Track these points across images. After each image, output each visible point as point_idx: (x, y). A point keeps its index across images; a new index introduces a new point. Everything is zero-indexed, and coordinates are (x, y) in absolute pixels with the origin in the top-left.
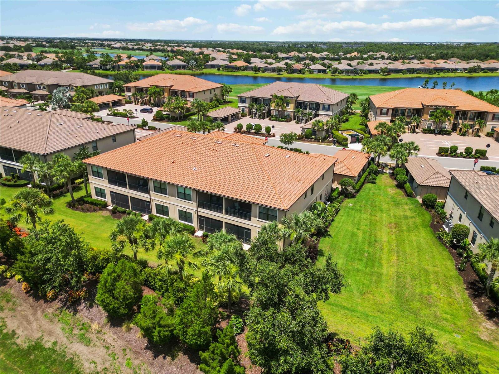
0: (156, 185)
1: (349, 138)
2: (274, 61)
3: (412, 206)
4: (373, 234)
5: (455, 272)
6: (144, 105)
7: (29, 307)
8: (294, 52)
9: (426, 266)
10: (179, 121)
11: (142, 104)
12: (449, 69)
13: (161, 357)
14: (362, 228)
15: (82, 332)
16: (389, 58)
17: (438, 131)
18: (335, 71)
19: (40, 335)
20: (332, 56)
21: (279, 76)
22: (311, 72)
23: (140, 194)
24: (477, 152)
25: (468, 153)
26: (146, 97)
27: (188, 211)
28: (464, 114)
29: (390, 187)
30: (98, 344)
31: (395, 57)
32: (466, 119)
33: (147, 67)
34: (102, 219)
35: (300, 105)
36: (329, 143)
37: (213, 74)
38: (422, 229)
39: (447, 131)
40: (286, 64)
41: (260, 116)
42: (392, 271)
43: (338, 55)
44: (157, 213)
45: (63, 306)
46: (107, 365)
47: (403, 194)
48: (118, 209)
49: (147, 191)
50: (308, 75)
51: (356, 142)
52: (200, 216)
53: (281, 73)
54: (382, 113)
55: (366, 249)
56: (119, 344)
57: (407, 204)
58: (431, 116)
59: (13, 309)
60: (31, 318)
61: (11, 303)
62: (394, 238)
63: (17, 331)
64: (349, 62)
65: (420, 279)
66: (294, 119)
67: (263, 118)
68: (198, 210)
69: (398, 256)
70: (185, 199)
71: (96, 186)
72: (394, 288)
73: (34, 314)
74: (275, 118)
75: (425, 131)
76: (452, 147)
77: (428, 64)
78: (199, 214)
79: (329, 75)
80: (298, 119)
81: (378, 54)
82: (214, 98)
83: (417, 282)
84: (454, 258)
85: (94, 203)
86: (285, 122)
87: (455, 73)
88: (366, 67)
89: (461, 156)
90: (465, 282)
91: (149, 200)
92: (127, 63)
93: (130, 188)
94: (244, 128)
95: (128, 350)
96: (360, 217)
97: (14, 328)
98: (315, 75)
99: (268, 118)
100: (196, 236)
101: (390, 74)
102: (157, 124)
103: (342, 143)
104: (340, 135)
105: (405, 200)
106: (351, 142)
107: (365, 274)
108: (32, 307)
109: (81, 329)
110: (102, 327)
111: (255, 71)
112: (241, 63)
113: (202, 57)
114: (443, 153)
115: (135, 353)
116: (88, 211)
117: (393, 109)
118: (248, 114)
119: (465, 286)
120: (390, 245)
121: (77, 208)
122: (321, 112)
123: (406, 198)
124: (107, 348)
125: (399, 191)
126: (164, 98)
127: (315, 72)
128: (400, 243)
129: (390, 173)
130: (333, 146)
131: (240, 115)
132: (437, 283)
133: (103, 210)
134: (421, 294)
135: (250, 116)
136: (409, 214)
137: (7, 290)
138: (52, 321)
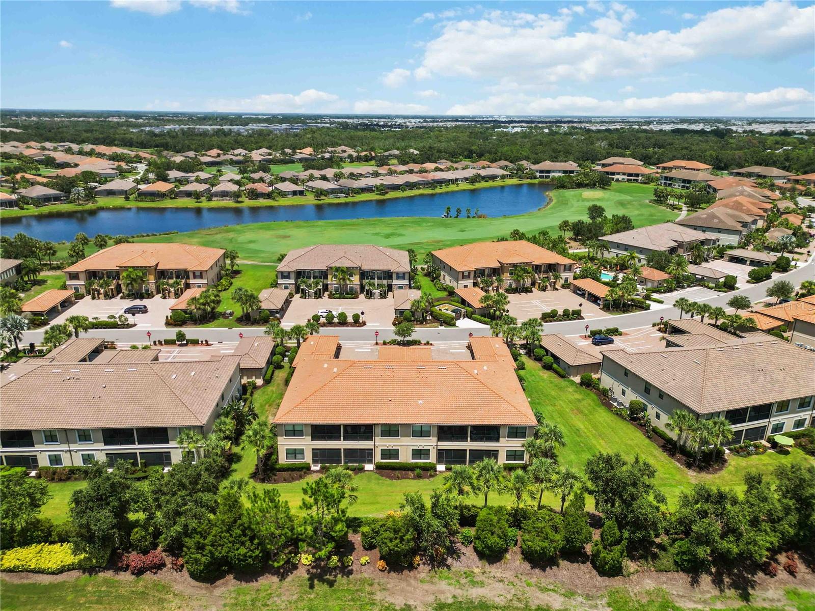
0: (385, 429)
1: (452, 315)
2: (208, 175)
3: (574, 388)
4: (570, 424)
5: (647, 441)
6: (111, 298)
7: (397, 581)
9: (627, 442)
11: (107, 296)
12: (449, 180)
13: (548, 569)
15: (469, 579)
17: (520, 289)
18: (320, 193)
19: (434, 597)
22: (283, 194)
23: (361, 443)
24: (574, 312)
25: (568, 315)
27: (425, 448)
29: (540, 370)
30: (490, 581)
36: (434, 325)
37: (120, 208)
38: (598, 409)
39: (528, 287)
44: (382, 459)
45: (433, 566)
46: (513, 592)
47: (556, 376)
49: (370, 438)
51: (461, 319)
54: (464, 277)
55: (579, 440)
56: (508, 575)
57: (567, 387)
58: (511, 274)
59: (384, 589)
60: (409, 588)
61: (376, 586)
62: (587, 423)
63: (408, 603)
64: (323, 172)
66: (363, 294)
67: (320, 297)
68: (438, 444)
70: (422, 436)
71: (289, 448)
73: (409, 585)
75: (508, 291)
76: (551, 311)
78: (439, 448)
79: (310, 199)
80: (367, 293)
81: (339, 149)
82: (222, 272)
84: (638, 429)
85: (292, 469)
86: (352, 299)
89: (562, 319)
90: (660, 447)
91: (372, 447)
93: (346, 439)
94: (323, 320)
95: (520, 576)
97: (404, 602)
99: (326, 296)
100: (439, 472)
103: (449, 322)
104: (440, 312)
105: (563, 382)
106: (457, 319)
108: (400, 580)
109: (466, 577)
110: (483, 568)
111: (197, 198)
114: (548, 319)
115: (527, 574)
116: (293, 479)
117: (475, 272)
118: (294, 293)
119: (661, 450)
120: (590, 431)
121: (275, 480)
122: (395, 282)
123: (562, 380)
124: (502, 581)
125: (550, 373)
126: (148, 284)
127: (289, 195)
130: (441, 328)
133: (309, 474)
136: (577, 396)
137: (359, 576)
138: (432, 583)
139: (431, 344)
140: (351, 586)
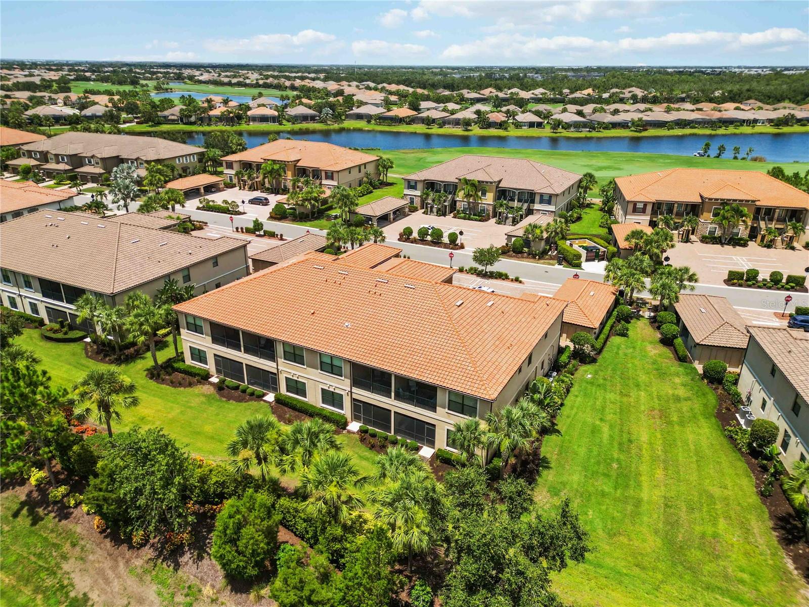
0: (287, 349)
1: (584, 253)
2: (458, 107)
3: (687, 379)
4: (626, 428)
5: (755, 499)
6: (254, 190)
7: (106, 555)
8: (490, 89)
9: (710, 488)
10: (310, 221)
11: (252, 188)
12: (744, 121)
14: (609, 417)
15: (188, 599)
16: (644, 100)
17: (726, 239)
18: (557, 124)
20: (552, 96)
21: (466, 133)
22: (518, 125)
23: (262, 361)
24: (790, 279)
25: (775, 281)
26: (257, 178)
27: (337, 391)
28: (768, 213)
29: (651, 343)
31: (654, 97)
32: (771, 220)
33: (254, 119)
34: (203, 399)
35: (503, 194)
36: (551, 261)
37: (360, 130)
38: (702, 420)
39: (741, 239)
40: (478, 112)
41: (439, 210)
42: (657, 495)
43: (561, 93)
44: (288, 391)
45: (158, 557)
47: (672, 355)
48: (226, 383)
49: (272, 357)
50: (513, 132)
51: (593, 260)
52: (355, 400)
53: (470, 128)
54: (635, 210)
55: (616, 456)
57: (678, 375)
58: (715, 215)
59: (82, 559)
60: (110, 574)
61: (78, 549)
62: (659, 436)
63: (90, 595)
64: (579, 108)
65: (701, 510)
66: (494, 216)
67: (444, 215)
68: (353, 391)
69: (665, 469)
70: (332, 373)
71: (192, 345)
72: (661, 525)
73: (114, 568)
74: (462, 215)
75: (704, 240)
76: (749, 271)
77: (708, 111)
78: (354, 396)
79: (547, 132)
80: (500, 215)
81: (626, 91)
82: (365, 179)
83: (697, 515)
84: (754, 473)
85: (189, 372)
86: (480, 221)
87: (754, 126)
88: (608, 118)
89: (764, 285)
90: (773, 516)
91: (275, 371)
92: (222, 113)
93: (246, 351)
94: (415, 235)
96: (604, 398)
97: (86, 590)
98: (525, 132)
99: (452, 215)
100: (349, 432)
101: (646, 130)
102: (276, 225)
103: (572, 261)
104: (569, 249)
105: (675, 367)
106: (587, 260)
107: (615, 499)
108: (110, 555)
109: (187, 595)
110: (218, 592)
111: (428, 125)
112: (404, 111)
113: (341, 101)
114: (735, 281)
116: (180, 385)
117: (654, 204)
118: (419, 208)
119: (771, 524)
120: (653, 449)
121: (163, 380)
122: (537, 206)
123: (676, 363)
125: (666, 351)
126: (285, 180)
127: (525, 126)
128: (669, 444)
129: (650, 318)
130: (557, 266)
131: (407, 210)
132: (728, 517)
133: (204, 384)
134: (703, 536)
135: (423, 210)
136: (682, 392)
137: (71, 526)
138: (141, 580)
139: (520, 282)
140: (54, 535)
